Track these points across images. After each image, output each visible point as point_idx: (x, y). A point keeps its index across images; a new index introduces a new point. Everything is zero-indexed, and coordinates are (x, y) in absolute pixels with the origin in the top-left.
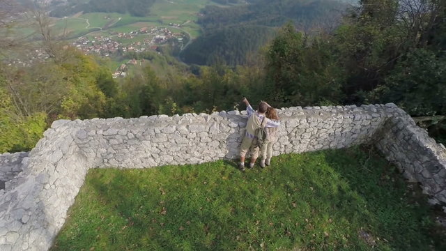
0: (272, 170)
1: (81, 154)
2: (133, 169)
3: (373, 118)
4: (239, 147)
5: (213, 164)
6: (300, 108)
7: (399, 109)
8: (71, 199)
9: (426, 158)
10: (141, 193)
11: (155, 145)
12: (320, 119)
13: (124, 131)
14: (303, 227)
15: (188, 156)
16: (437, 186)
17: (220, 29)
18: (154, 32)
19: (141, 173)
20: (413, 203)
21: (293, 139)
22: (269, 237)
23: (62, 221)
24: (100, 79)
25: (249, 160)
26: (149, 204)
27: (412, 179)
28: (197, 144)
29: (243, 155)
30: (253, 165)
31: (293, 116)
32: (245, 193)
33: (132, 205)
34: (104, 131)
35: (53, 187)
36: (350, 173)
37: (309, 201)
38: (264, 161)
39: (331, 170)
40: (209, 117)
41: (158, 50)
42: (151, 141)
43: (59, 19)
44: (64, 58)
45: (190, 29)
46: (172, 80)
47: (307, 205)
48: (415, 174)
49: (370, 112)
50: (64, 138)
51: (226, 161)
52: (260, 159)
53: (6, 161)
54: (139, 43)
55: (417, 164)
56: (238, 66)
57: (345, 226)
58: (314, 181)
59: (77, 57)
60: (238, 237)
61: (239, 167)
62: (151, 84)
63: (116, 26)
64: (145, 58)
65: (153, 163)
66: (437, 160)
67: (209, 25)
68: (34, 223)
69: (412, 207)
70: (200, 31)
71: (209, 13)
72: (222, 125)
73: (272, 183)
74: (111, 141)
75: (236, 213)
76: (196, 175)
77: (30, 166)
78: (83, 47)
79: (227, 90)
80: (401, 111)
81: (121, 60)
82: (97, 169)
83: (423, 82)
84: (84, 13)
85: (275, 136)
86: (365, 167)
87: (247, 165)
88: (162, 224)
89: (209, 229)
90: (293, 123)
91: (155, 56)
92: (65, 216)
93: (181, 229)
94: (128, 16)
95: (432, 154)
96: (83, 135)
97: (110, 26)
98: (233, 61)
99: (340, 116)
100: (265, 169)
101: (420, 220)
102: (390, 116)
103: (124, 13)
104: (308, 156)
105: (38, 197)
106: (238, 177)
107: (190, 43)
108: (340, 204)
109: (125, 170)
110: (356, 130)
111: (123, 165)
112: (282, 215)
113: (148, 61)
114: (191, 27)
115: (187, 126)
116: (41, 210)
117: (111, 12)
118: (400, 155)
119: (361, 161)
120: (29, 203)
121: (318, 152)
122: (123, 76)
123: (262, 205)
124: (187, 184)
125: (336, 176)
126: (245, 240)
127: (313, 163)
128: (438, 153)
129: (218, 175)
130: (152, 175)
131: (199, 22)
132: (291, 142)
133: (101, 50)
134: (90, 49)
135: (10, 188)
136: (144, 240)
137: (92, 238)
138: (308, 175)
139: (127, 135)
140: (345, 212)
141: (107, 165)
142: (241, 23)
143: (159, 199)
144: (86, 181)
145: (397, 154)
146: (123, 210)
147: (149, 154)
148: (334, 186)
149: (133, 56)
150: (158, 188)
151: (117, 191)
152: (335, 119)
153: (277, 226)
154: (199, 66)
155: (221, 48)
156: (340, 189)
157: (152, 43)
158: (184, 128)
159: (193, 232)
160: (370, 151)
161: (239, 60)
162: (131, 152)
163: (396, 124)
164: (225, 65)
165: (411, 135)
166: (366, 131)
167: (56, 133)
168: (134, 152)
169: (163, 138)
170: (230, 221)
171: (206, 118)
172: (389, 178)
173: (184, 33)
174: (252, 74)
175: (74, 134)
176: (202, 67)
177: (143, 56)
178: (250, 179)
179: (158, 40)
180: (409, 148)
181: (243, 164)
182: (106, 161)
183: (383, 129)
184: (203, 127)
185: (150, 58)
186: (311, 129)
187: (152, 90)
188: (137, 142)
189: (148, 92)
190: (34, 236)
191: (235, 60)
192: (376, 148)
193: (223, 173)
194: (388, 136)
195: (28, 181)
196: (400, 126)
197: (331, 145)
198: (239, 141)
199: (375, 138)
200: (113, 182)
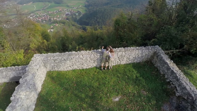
0: (113, 70)
1: (45, 66)
2: (63, 71)
3: (149, 51)
4: (101, 62)
5: (92, 68)
6: (123, 48)
7: (159, 48)
8: (42, 81)
9: (166, 66)
10: (67, 79)
11: (71, 62)
12: (130, 52)
13: (60, 58)
14: (122, 89)
15: (83, 66)
16: (169, 75)
17: (95, 9)
18: (65, 11)
19: (66, 72)
20: (161, 81)
21: (120, 59)
22: (110, 92)
23: (40, 89)
24: (43, 34)
25: (104, 67)
26: (70, 83)
27: (162, 73)
28: (86, 62)
29: (102, 65)
30: (106, 69)
31: (120, 51)
32: (103, 78)
33: (64, 83)
34: (53, 58)
35: (37, 77)
36: (141, 71)
37: (125, 80)
38: (110, 67)
39: (134, 70)
40: (90, 52)
41: (67, 19)
42: (70, 61)
43: (22, 5)
44: (27, 25)
45: (82, 10)
46: (74, 33)
47: (124, 82)
48: (163, 71)
49: (148, 49)
50: (39, 60)
51: (96, 68)
52: (108, 67)
53: (17, 69)
54: (58, 16)
55: (164, 68)
56: (103, 26)
57: (137, 88)
58: (127, 74)
59: (33, 24)
60: (100, 92)
61: (101, 69)
62: (66, 36)
63: (47, 8)
64: (61, 23)
65: (70, 69)
66: (169, 66)
67: (90, 8)
68: (33, 89)
69: (161, 82)
70: (86, 10)
71: (90, 2)
72: (95, 55)
73: (112, 75)
74: (56, 61)
75: (100, 85)
76: (86, 73)
77: (29, 70)
78: (33, 18)
79: (98, 38)
80: (160, 48)
81: (51, 24)
82: (50, 71)
83: (168, 38)
84: (33, 3)
85: (114, 58)
86: (146, 69)
87: (104, 69)
88: (75, 89)
89: (91, 90)
90: (120, 54)
91: (66, 22)
92: (41, 87)
93: (81, 90)
94: (53, 4)
95: (168, 64)
96: (46, 59)
97: (45, 8)
98: (101, 24)
99: (137, 51)
100: (110, 70)
101: (163, 87)
102: (155, 50)
103: (51, 2)
104: (126, 65)
105: (33, 80)
106: (100, 73)
107: (81, 16)
108: (136, 82)
109: (61, 71)
110: (143, 56)
111: (59, 70)
112: (115, 85)
113: (63, 24)
114: (82, 9)
115: (82, 56)
116: (34, 85)
117: (45, 2)
118: (159, 65)
119: (145, 67)
120: (31, 82)
121: (130, 64)
122: (52, 31)
123: (109, 82)
124: (83, 76)
125: (135, 72)
126: (103, 93)
127: (128, 68)
128: (170, 64)
129: (94, 72)
130: (70, 73)
131: (85, 6)
132: (120, 60)
133: (41, 19)
134: (36, 19)
135: (24, 78)
136: (69, 94)
137: (51, 94)
138: (125, 72)
139: (61, 59)
140: (137, 84)
141: (54, 70)
142: (104, 7)
143: (73, 81)
144: (47, 75)
145: (158, 64)
146: (61, 85)
147: (69, 66)
148: (135, 76)
149: (56, 22)
150: (73, 77)
151: (58, 79)
152: (135, 52)
153: (113, 89)
154: (86, 26)
155: (95, 18)
156: (136, 77)
157: (64, 16)
158: (81, 56)
159: (85, 91)
160: (149, 63)
161: (104, 23)
162: (63, 65)
163: (158, 53)
164: (97, 26)
165: (162, 57)
166: (147, 56)
167: (36, 59)
168: (64, 65)
169: (74, 60)
170: (98, 87)
171: (89, 52)
172: (154, 73)
173: (79, 11)
174: (109, 30)
175: (42, 59)
176: (87, 27)
177: (61, 22)
178: (105, 73)
179: (67, 15)
180: (161, 62)
181: (102, 68)
182: (53, 68)
183: (153, 55)
184: (88, 55)
185: (64, 23)
186: (127, 56)
187: (66, 38)
188: (65, 61)
189: (64, 39)
190: (33, 93)
191: (102, 23)
192: (151, 62)
193: (95, 72)
194: (155, 57)
195: (30, 76)
196: (159, 54)
197: (135, 61)
198: (101, 60)
199: (151, 59)
200: (56, 76)
